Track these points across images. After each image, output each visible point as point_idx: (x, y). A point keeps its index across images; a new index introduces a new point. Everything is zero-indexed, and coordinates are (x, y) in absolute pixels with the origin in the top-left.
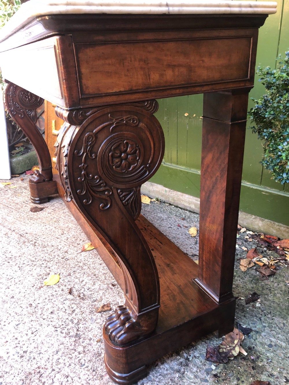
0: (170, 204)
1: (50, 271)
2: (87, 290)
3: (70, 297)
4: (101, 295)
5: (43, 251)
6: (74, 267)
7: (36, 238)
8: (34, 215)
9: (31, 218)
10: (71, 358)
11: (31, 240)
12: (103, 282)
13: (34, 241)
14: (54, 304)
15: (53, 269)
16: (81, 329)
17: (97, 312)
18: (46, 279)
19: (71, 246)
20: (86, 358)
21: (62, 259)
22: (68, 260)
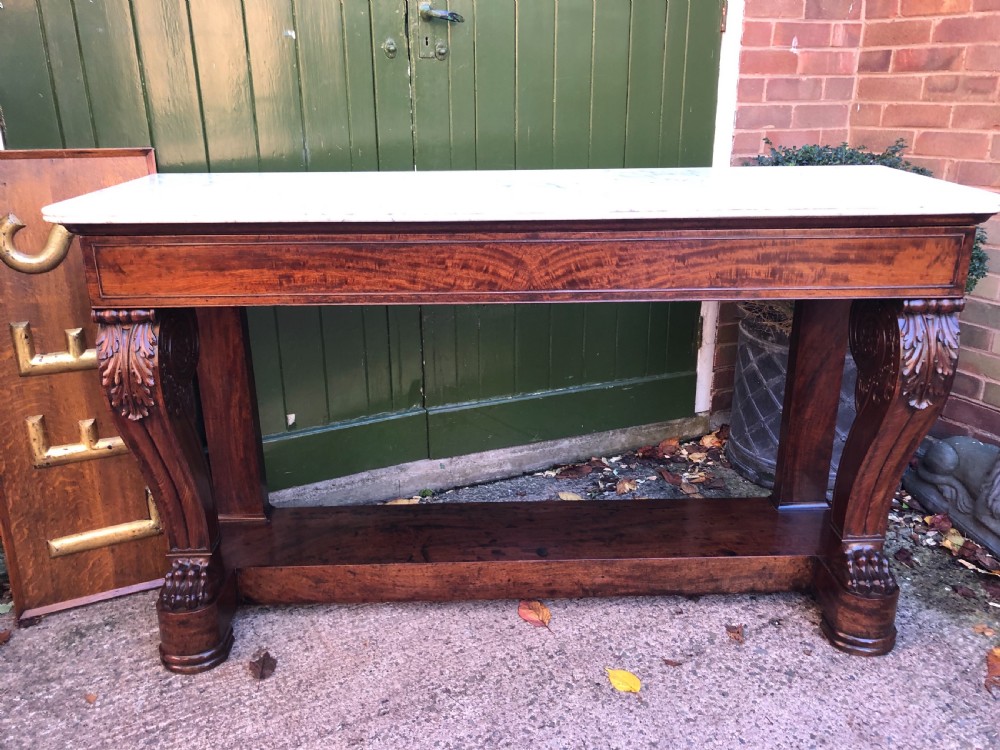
0: (456, 488)
1: (589, 681)
2: (678, 644)
3: (688, 666)
4: (699, 631)
5: (498, 682)
6: (598, 647)
7: (425, 687)
8: (285, 678)
9: (299, 685)
10: (836, 688)
11: (426, 697)
12: (664, 622)
13: (438, 691)
14: (701, 689)
15: (582, 675)
16: (777, 667)
17: (741, 642)
18: (612, 690)
19: (511, 638)
20: (837, 672)
21: (556, 658)
22: (561, 652)
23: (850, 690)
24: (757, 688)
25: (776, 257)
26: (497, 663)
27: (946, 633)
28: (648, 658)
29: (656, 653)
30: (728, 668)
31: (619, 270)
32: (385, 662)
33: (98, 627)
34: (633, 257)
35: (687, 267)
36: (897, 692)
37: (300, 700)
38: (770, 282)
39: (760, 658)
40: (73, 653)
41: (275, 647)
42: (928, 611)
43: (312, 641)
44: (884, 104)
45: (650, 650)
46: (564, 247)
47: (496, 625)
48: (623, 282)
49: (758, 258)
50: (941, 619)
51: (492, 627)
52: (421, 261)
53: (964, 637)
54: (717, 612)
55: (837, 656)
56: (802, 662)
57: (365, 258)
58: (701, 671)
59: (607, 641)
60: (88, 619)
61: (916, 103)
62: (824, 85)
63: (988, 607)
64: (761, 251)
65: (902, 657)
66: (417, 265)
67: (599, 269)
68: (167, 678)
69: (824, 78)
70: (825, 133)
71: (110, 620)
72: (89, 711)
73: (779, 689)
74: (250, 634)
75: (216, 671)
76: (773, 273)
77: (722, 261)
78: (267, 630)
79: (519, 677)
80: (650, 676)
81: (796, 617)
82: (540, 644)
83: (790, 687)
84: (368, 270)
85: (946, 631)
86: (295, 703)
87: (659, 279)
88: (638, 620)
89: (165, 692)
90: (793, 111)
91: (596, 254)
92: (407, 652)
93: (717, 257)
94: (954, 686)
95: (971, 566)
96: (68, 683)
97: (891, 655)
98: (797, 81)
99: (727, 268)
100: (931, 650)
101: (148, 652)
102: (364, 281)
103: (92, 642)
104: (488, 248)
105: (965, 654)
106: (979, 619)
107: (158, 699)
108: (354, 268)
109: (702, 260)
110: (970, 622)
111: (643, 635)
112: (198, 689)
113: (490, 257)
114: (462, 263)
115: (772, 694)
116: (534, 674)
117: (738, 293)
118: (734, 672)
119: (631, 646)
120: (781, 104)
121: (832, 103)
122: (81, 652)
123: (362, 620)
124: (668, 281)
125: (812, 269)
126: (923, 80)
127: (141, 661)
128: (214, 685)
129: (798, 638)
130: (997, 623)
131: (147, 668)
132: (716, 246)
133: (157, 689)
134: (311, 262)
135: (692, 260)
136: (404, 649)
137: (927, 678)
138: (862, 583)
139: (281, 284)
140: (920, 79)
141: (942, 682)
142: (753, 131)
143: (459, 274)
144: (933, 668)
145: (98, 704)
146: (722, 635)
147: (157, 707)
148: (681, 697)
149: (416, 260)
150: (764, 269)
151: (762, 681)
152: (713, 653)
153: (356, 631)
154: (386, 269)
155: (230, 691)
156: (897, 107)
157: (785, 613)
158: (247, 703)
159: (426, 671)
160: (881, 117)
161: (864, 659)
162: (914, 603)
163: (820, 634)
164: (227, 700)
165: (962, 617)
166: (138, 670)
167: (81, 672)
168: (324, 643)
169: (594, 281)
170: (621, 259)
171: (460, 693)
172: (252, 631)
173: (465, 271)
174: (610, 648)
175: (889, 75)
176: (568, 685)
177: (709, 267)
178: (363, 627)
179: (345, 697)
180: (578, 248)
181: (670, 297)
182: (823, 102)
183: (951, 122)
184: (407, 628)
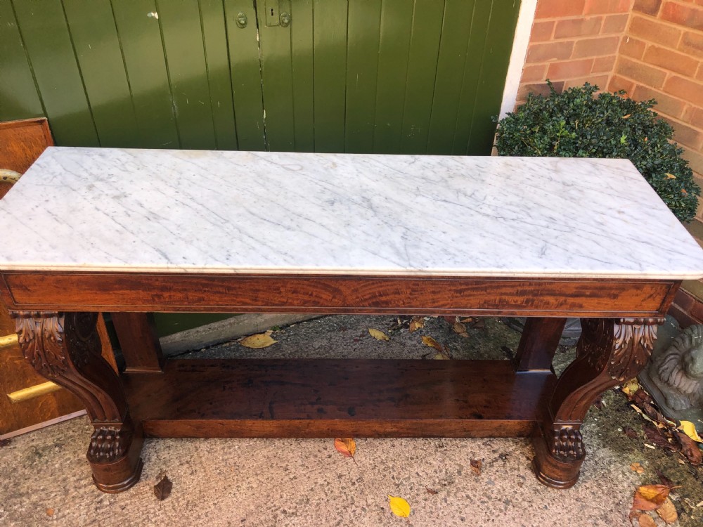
1: (377, 505)
2: (437, 475)
3: (442, 495)
4: (453, 463)
5: (318, 504)
6: (385, 476)
7: (270, 508)
8: (178, 498)
9: (187, 505)
10: (535, 515)
11: (271, 517)
12: (431, 454)
13: (278, 512)
14: (448, 514)
15: (373, 501)
16: (499, 497)
17: (479, 475)
18: (391, 514)
19: (328, 467)
20: (538, 502)
21: (357, 485)
22: (360, 479)
23: (542, 518)
24: (484, 514)
25: (531, 292)
26: (317, 489)
27: (612, 470)
28: (417, 486)
29: (422, 483)
30: (468, 497)
31: (411, 297)
32: (245, 485)
33: (50, 447)
34: (423, 289)
35: (462, 296)
36: (572, 521)
37: (188, 518)
38: (524, 307)
39: (489, 488)
40: (35, 471)
41: (171, 470)
42: (603, 450)
43: (196, 465)
44: (649, 44)
45: (419, 479)
46: (371, 282)
47: (319, 455)
48: (413, 304)
49: (517, 293)
50: (611, 457)
51: (316, 456)
52: (261, 288)
53: (623, 473)
54: (466, 446)
55: (539, 488)
56: (516, 492)
57: (218, 286)
58: (451, 499)
59: (391, 470)
60: (43, 441)
61: (673, 50)
62: (603, 22)
63: (643, 447)
64: (520, 289)
65: (580, 489)
66: (259, 290)
67: (396, 296)
68: (99, 495)
69: (605, 16)
70: (597, 60)
71: (58, 442)
72: (50, 523)
73: (499, 515)
74: (154, 458)
75: (132, 491)
76: (527, 302)
77: (489, 294)
78: (164, 455)
79: (332, 501)
80: (417, 502)
81: (518, 452)
82: (347, 473)
83: (505, 514)
84: (220, 292)
85: (612, 468)
86: (184, 521)
87: (441, 303)
88: (413, 452)
89: (99, 508)
90: (574, 45)
91: (395, 287)
92: (259, 477)
93: (486, 291)
94: (609, 517)
95: (639, 411)
96: (34, 498)
97: (573, 488)
98: (582, 21)
99: (493, 298)
100: (600, 484)
101: (85, 472)
102: (218, 299)
103: (47, 461)
104: (312, 282)
105: (621, 488)
106: (635, 457)
107: (94, 515)
108: (208, 291)
109: (475, 293)
110: (629, 460)
111: (415, 466)
112: (120, 506)
113: (314, 286)
114: (293, 289)
115: (493, 520)
116: (341, 499)
117: (499, 313)
118: (472, 500)
119: (407, 476)
120: (565, 40)
121: (607, 36)
122: (41, 470)
123: (230, 448)
124: (448, 304)
125: (557, 300)
126: (682, 33)
127: (82, 480)
128: (131, 504)
129: (516, 471)
130: (647, 462)
131: (85, 486)
132: (486, 285)
133: (93, 506)
134: (175, 287)
135: (466, 293)
136: (257, 475)
137: (594, 508)
138: (561, 452)
139: (154, 300)
140: (680, 31)
141: (603, 513)
142: (540, 64)
143: (290, 296)
144: (599, 500)
145: (55, 517)
146: (468, 468)
147: (94, 521)
148: (434, 521)
149: (257, 287)
150: (520, 299)
151: (488, 509)
152: (460, 483)
153: (226, 457)
154: (234, 292)
155: (142, 509)
156: (658, 49)
157: (511, 449)
158: (153, 520)
159: (271, 495)
160: (644, 53)
161: (556, 490)
162: (595, 442)
163: (530, 468)
164: (139, 517)
165: (625, 455)
166: (80, 488)
167: (41, 488)
168: (204, 468)
169: (393, 302)
170: (414, 290)
171: (293, 513)
172: (155, 455)
173: (294, 295)
174: (393, 478)
175: (656, 20)
176: (363, 509)
177: (479, 297)
178: (230, 453)
179: (218, 516)
180: (381, 283)
181: (448, 313)
182: (600, 36)
183: (695, 75)
184: (260, 456)
